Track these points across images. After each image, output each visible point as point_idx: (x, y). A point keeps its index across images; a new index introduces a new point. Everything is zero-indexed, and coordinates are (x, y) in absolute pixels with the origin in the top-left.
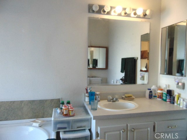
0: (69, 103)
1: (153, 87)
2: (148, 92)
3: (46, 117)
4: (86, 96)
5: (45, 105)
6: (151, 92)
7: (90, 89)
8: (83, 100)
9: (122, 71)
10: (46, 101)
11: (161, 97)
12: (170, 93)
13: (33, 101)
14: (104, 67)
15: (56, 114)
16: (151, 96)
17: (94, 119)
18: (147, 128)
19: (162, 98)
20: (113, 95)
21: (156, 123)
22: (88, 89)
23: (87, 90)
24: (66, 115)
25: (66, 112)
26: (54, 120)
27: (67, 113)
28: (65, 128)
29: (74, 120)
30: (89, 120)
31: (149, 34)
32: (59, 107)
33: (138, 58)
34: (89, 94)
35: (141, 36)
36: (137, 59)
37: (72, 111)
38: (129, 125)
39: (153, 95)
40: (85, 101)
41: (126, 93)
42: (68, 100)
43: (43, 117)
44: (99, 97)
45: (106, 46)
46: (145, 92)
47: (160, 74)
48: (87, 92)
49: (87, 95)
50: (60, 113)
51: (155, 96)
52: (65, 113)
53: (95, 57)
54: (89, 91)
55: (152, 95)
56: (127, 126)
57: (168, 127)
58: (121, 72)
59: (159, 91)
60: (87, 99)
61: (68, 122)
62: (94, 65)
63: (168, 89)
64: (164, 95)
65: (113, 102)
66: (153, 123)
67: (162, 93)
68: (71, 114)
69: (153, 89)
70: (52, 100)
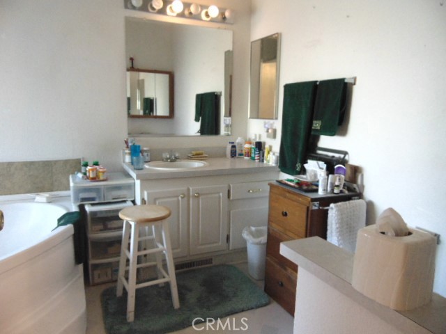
0: (96, 164)
1: (239, 140)
2: (229, 147)
3: (57, 190)
4: (126, 153)
5: (54, 170)
6: (234, 147)
7: (132, 142)
8: (122, 160)
9: (197, 120)
10: (56, 162)
11: (248, 154)
12: (260, 146)
13: (32, 163)
14: (167, 114)
15: (76, 180)
16: (233, 154)
17: (137, 179)
18: (219, 193)
19: (251, 156)
20: (171, 151)
21: (231, 186)
22: (129, 141)
23: (126, 142)
24: (94, 179)
25: (93, 174)
26: (74, 187)
27: (95, 176)
28: (93, 199)
29: (106, 185)
30: (131, 187)
31: (232, 52)
32: (80, 171)
33: (221, 93)
34: (131, 150)
35: (226, 53)
36: (221, 95)
37: (103, 172)
38: (191, 189)
39: (238, 152)
40: (124, 162)
41: (194, 149)
42: (95, 160)
43: (52, 191)
44: (148, 155)
45: (169, 69)
46: (225, 148)
47: (250, 118)
48: (128, 147)
49: (127, 151)
50: (83, 177)
51: (241, 155)
52: (91, 176)
53: (148, 95)
54: (130, 144)
55: (236, 151)
56: (189, 190)
57: (249, 191)
58: (194, 122)
59: (247, 146)
60: (128, 159)
61: (97, 190)
62: (147, 112)
63: (258, 140)
64: (253, 151)
65: (171, 161)
66: (227, 185)
67: (251, 148)
68: (101, 178)
69: (238, 143)
70: (66, 162)
